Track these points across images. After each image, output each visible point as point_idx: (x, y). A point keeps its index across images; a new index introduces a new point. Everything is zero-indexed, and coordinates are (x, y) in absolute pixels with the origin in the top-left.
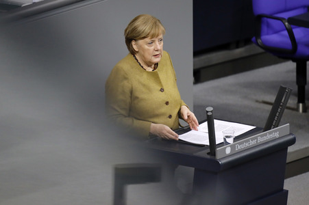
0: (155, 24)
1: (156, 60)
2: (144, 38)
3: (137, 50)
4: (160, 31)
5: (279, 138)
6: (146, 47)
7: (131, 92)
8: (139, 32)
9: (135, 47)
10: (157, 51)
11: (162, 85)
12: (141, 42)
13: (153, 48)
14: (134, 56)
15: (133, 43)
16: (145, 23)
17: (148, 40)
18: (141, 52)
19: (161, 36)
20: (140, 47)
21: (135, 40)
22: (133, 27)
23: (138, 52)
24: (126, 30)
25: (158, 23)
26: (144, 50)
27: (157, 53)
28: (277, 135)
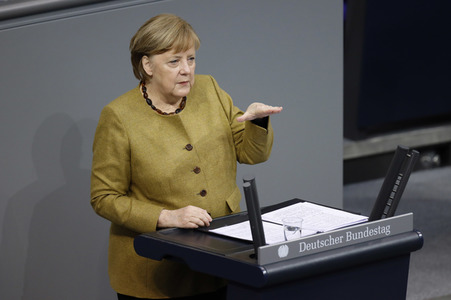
0: (184, 28)
1: (182, 91)
2: (164, 51)
3: (150, 73)
4: (191, 43)
5: (391, 237)
6: (166, 67)
7: (130, 152)
8: (155, 41)
9: (147, 69)
10: (184, 75)
11: (188, 138)
12: (157, 58)
13: (177, 69)
14: (144, 89)
15: (145, 60)
16: (166, 27)
17: (170, 55)
18: (157, 77)
19: (192, 52)
20: (155, 68)
21: (148, 56)
22: (145, 32)
23: (151, 77)
24: (133, 40)
25: (188, 28)
26: (161, 73)
27: (185, 79)
28: (387, 231)
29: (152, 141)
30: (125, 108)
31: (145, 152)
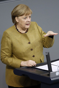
0: (28, 8)
1: (27, 27)
2: (22, 15)
3: (18, 22)
4: (30, 13)
6: (23, 20)
7: (12, 45)
8: (19, 13)
9: (17, 20)
10: (28, 22)
11: (29, 40)
12: (20, 17)
14: (16, 26)
15: (16, 18)
16: (22, 8)
17: (24, 16)
18: (20, 23)
19: (30, 15)
20: (19, 20)
21: (17, 17)
22: (16, 10)
24: (12, 12)
26: (22, 22)
29: (18, 41)
30: (11, 32)
31: (16, 44)
